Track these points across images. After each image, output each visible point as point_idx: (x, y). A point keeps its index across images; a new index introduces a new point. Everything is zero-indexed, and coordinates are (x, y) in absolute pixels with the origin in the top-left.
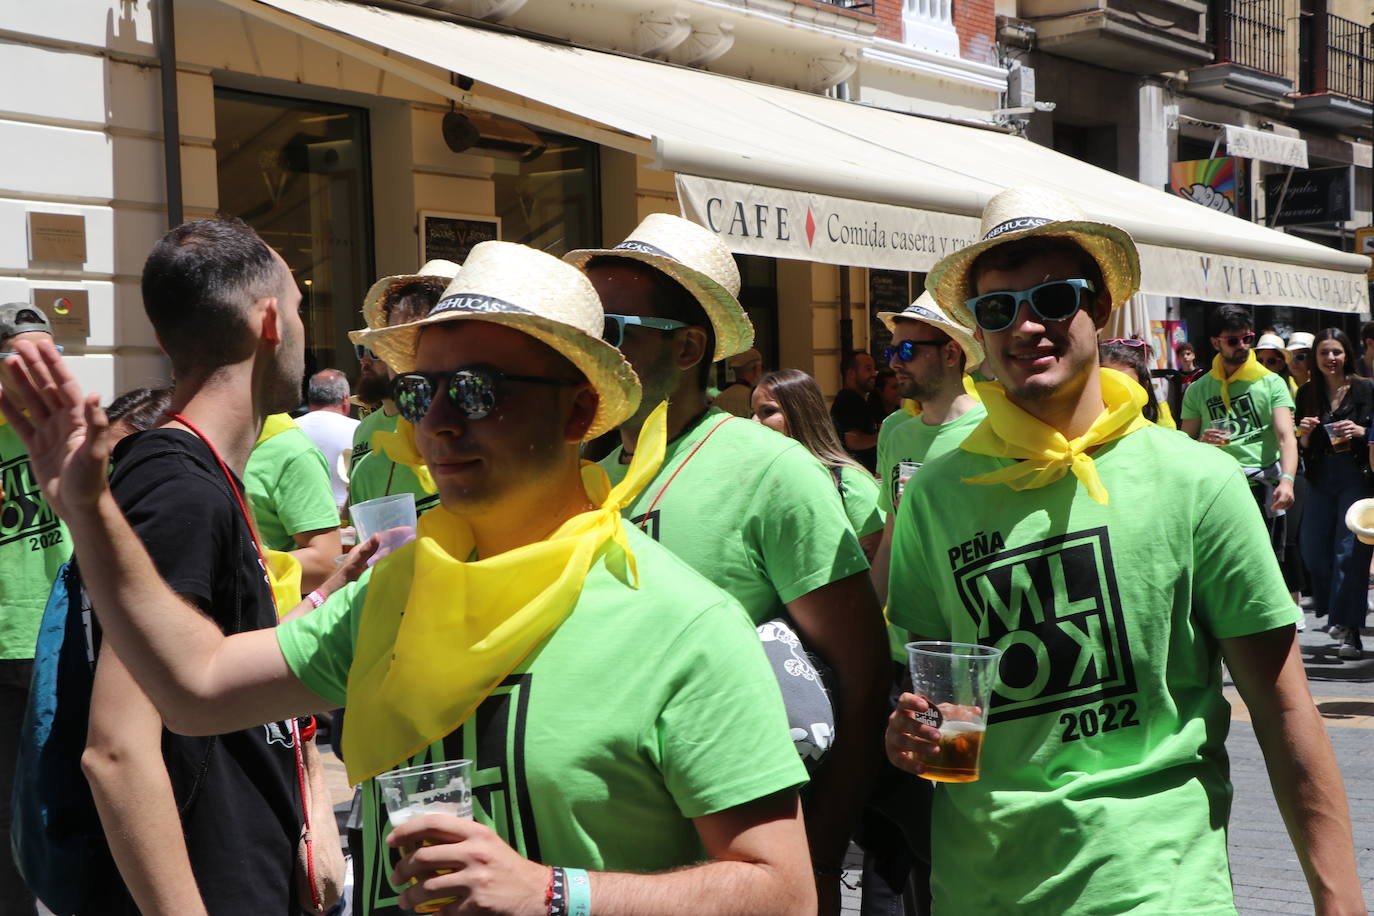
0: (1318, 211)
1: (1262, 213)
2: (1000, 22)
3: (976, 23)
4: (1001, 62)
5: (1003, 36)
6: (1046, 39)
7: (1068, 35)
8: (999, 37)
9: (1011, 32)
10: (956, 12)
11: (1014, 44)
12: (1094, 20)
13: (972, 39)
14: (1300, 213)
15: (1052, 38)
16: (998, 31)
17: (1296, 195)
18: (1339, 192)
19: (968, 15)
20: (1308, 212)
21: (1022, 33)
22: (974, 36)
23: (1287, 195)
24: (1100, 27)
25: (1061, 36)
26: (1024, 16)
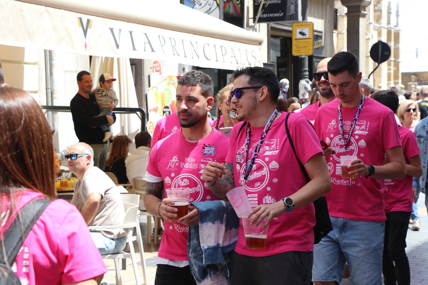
0: (282, 14)
1: (251, 15)
14: (272, 15)
17: (269, 4)
18: (292, 4)
20: (276, 15)
23: (264, 5)
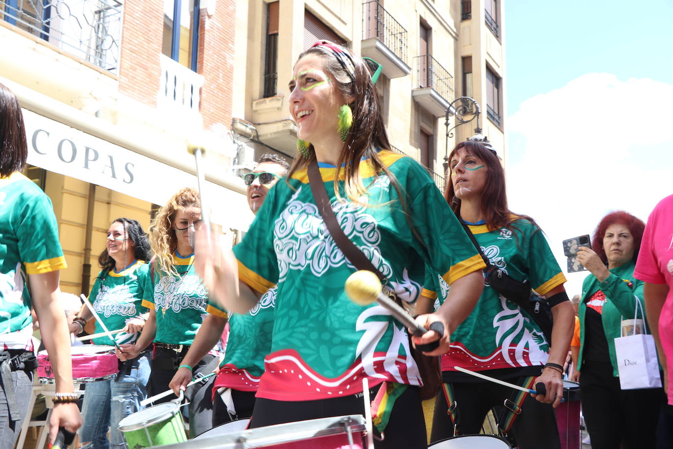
2: (234, 121)
3: (217, 117)
4: (234, 142)
5: (236, 129)
6: (264, 135)
7: (274, 133)
8: (234, 129)
9: (240, 126)
10: (202, 106)
11: (244, 135)
12: (286, 125)
13: (214, 124)
15: (267, 135)
16: (233, 125)
19: (211, 111)
21: (248, 129)
22: (215, 123)
24: (290, 128)
25: (271, 134)
26: (251, 120)
